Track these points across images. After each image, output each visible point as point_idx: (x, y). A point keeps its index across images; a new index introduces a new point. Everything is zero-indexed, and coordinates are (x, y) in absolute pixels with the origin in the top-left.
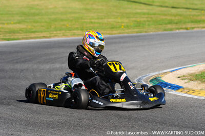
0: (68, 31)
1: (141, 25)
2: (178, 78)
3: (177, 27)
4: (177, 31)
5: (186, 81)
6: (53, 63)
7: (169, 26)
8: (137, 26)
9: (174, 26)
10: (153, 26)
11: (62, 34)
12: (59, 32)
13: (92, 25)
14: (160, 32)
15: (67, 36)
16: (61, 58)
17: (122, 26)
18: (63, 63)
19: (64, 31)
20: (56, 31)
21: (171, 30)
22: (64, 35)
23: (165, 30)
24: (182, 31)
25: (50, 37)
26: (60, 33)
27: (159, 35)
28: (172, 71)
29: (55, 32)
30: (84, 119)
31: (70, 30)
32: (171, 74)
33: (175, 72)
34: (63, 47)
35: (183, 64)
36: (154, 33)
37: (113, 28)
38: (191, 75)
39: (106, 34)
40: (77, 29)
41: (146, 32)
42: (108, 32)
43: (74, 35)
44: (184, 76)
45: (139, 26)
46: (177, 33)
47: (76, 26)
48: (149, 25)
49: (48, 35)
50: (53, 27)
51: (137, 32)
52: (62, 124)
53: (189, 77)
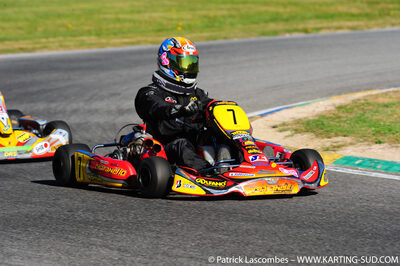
0: (70, 38)
1: (216, 24)
2: (274, 127)
3: (288, 27)
4: (288, 36)
5: (288, 133)
6: (32, 102)
7: (272, 26)
8: (208, 27)
9: (280, 26)
10: (240, 26)
11: (57, 44)
12: (51, 40)
13: (118, 25)
14: (253, 39)
15: (67, 47)
16: (50, 90)
17: (178, 26)
18: (52, 101)
19: (61, 38)
20: (47, 38)
21: (276, 33)
22: (61, 46)
23: (263, 34)
24: (296, 35)
25: (33, 50)
26: (53, 42)
27: (251, 43)
28: (262, 116)
29: (44, 40)
30: (78, 209)
31: (74, 36)
32: (260, 120)
33: (270, 116)
34: (57, 69)
35: (288, 101)
36: (241, 40)
37: (159, 30)
38: (298, 121)
39: (146, 42)
40: (89, 33)
41: (225, 38)
42: (150, 39)
43: (82, 45)
44: (284, 124)
45: (212, 26)
46: (287, 40)
47: (86, 28)
48: (232, 24)
49: (30, 46)
50: (40, 29)
51: (208, 39)
52: (35, 219)
53: (294, 127)
